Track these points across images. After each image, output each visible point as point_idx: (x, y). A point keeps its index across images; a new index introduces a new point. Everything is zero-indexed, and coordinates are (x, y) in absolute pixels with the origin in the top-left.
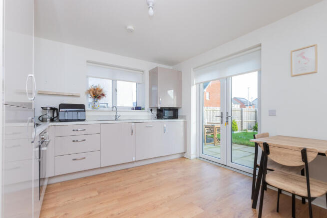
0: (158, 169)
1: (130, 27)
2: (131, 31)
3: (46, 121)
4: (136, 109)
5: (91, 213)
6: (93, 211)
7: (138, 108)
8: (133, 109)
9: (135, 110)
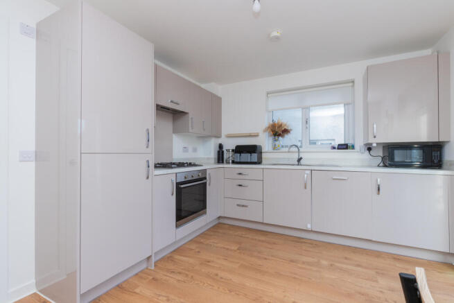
0: (346, 258)
1: (275, 34)
2: (277, 38)
3: (229, 163)
4: (338, 149)
5: (209, 262)
6: (213, 262)
7: (344, 147)
8: (334, 148)
9: (336, 150)
